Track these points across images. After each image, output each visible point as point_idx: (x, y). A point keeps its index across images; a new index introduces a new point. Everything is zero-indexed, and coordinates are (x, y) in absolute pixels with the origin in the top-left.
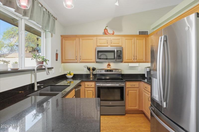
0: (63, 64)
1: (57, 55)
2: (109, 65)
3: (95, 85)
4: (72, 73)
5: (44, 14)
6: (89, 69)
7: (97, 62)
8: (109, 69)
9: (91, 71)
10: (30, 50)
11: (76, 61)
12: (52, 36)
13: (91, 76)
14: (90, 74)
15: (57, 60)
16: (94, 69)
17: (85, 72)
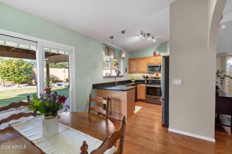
0: (130, 74)
1: (126, 69)
2: (157, 75)
3: (146, 86)
4: (135, 79)
5: (119, 52)
6: (144, 77)
7: (148, 73)
8: (157, 77)
9: (146, 78)
10: (115, 64)
11: (137, 72)
12: (123, 60)
13: (145, 81)
14: (145, 80)
15: (126, 72)
16: (147, 77)
17: (142, 79)
